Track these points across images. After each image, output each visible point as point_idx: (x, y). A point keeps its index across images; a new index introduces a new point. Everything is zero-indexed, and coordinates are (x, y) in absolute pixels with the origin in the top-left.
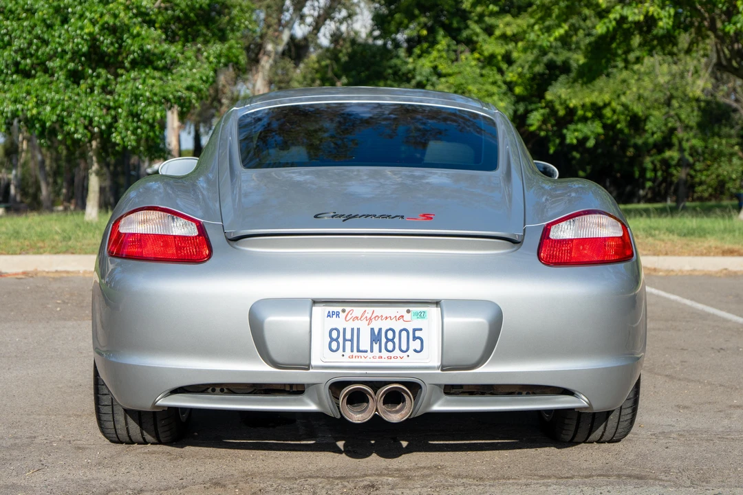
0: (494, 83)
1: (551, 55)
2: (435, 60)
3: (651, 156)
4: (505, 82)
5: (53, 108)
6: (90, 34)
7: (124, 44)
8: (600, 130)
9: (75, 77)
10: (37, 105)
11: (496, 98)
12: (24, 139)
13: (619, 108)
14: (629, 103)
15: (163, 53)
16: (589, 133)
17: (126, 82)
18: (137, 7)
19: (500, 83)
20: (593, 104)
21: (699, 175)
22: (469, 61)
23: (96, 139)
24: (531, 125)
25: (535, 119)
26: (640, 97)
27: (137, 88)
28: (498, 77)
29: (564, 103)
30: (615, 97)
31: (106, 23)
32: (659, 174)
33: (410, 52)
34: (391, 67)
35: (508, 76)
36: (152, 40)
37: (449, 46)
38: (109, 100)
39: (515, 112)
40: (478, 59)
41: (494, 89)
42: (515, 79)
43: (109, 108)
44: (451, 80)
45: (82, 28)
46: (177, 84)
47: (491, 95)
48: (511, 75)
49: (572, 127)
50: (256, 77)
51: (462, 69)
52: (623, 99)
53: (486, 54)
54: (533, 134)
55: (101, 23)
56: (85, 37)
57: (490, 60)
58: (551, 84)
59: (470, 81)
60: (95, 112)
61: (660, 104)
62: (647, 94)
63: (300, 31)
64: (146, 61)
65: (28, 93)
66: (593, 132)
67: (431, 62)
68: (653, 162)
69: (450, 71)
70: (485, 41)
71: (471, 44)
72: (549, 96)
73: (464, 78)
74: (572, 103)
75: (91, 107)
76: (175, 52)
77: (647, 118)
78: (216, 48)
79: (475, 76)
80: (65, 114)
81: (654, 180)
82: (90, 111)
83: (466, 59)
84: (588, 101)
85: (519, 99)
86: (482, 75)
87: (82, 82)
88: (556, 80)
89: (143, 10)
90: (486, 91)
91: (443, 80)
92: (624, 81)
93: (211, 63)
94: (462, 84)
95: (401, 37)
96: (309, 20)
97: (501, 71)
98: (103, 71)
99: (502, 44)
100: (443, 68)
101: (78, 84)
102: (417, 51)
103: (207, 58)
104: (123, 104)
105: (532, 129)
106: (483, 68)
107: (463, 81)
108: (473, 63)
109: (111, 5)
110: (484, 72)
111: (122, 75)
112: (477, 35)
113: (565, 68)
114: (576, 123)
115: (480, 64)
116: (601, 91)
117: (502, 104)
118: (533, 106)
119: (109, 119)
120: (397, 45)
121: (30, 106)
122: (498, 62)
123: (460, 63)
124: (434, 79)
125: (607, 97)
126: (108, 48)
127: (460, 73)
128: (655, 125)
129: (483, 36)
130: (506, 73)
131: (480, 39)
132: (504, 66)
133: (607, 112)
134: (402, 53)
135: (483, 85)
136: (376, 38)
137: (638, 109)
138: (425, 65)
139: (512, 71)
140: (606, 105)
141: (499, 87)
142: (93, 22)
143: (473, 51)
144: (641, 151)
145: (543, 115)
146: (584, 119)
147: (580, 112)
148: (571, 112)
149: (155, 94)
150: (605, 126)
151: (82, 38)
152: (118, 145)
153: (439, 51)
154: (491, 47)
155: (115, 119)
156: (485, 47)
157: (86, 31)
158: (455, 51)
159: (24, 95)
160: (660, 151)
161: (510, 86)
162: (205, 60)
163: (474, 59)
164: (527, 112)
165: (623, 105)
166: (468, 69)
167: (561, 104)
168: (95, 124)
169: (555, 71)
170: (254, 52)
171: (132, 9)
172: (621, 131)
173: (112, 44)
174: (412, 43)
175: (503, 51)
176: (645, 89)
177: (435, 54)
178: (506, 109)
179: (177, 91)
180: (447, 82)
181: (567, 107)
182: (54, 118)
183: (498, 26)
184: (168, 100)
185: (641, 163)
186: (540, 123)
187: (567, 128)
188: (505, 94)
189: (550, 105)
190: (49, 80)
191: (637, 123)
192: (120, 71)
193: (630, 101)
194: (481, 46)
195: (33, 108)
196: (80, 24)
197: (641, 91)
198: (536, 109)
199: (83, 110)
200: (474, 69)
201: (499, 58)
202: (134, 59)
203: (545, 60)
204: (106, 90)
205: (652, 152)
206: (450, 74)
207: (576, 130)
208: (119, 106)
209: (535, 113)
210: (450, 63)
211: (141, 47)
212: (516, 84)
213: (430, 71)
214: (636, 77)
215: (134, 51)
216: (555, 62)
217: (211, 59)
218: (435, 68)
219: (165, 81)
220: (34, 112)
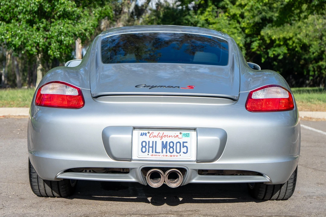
0: (235, 28)
2: (207, 16)
3: (312, 64)
4: (241, 28)
5: (20, 38)
6: (39, 2)
7: (55, 7)
8: (286, 51)
9: (31, 23)
10: (12, 36)
11: (236, 35)
12: (9, 54)
13: (296, 41)
14: (301, 38)
15: (74, 12)
16: (281, 52)
17: (56, 25)
19: (238, 28)
20: (284, 38)
22: (223, 17)
23: (40, 53)
24: (253, 48)
25: (255, 45)
26: (307, 35)
27: (61, 28)
28: (238, 25)
30: (294, 35)
32: (316, 73)
33: (196, 13)
34: (185, 19)
35: (242, 24)
36: (70, 6)
37: (213, 9)
38: (47, 35)
39: (245, 42)
40: (228, 16)
41: (235, 31)
42: (245, 26)
43: (47, 38)
44: (215, 26)
46: (80, 28)
47: (234, 34)
48: (243, 24)
49: (272, 49)
51: (220, 21)
52: (299, 36)
53: (232, 14)
54: (254, 53)
56: (36, 3)
57: (233, 17)
58: (263, 28)
59: (223, 27)
60: (42, 41)
61: (317, 38)
62: (310, 34)
63: (140, 2)
64: (66, 15)
65: (7, 30)
66: (282, 52)
67: (205, 17)
68: (313, 67)
69: (214, 21)
70: (231, 7)
71: (225, 9)
72: (262, 33)
73: (221, 25)
74: (273, 38)
75: (39, 38)
76: (79, 11)
77: (310, 45)
78: (100, 9)
79: (226, 24)
80: (25, 41)
81: (313, 76)
82: (38, 40)
83: (222, 16)
84: (281, 36)
85: (247, 36)
86: (229, 24)
87: (34, 25)
88: (265, 26)
90: (232, 32)
91: (211, 26)
92: (299, 27)
93: (96, 16)
94: (220, 28)
95: (190, 6)
97: (239, 22)
98: (44, 20)
99: (239, 9)
100: (211, 20)
101: (32, 27)
102: (199, 12)
103: (94, 14)
104: (54, 36)
105: (253, 50)
106: (230, 20)
107: (221, 27)
108: (225, 18)
110: (230, 22)
111: (53, 22)
112: (227, 4)
113: (270, 20)
114: (275, 47)
115: (229, 19)
116: (288, 32)
117: (239, 38)
118: (254, 39)
119: (47, 44)
120: (188, 9)
121: (8, 37)
122: (237, 17)
123: (219, 18)
124: (206, 25)
125: (291, 35)
126: (47, 9)
127: (219, 23)
128: (314, 49)
129: (230, 5)
130: (241, 23)
132: (240, 20)
133: (290, 43)
134: (191, 12)
135: (230, 29)
136: (178, 6)
137: (306, 41)
138: (202, 18)
139: (244, 22)
140: (290, 39)
141: (238, 30)
143: (225, 12)
144: (308, 61)
145: (259, 43)
146: (279, 46)
147: (277, 42)
148: (273, 41)
149: (69, 32)
150: (288, 50)
151: (35, 4)
152: (51, 56)
153: (209, 11)
154: (234, 10)
155: (50, 44)
156: (231, 10)
157: (37, 0)
158: (217, 12)
159: (5, 31)
160: (317, 62)
161: (243, 29)
162: (93, 15)
163: (226, 16)
164: (252, 42)
165: (298, 39)
166: (223, 21)
167: (268, 37)
168: (40, 46)
169: (265, 22)
170: (118, 12)
172: (297, 51)
173: (49, 7)
174: (196, 8)
175: (240, 13)
176: (309, 31)
177: (207, 13)
178: (241, 40)
179: (80, 30)
180: (213, 27)
181: (271, 39)
182: (20, 43)
183: (237, 0)
184: (75, 35)
185: (308, 67)
186: (257, 48)
187: (270, 49)
188: (240, 33)
189: (262, 39)
191: (305, 48)
192: (53, 20)
193: (302, 37)
194: (229, 10)
195: (9, 38)
197: (308, 32)
198: (256, 41)
199: (34, 39)
200: (226, 21)
201: (238, 15)
202: (60, 15)
203: (260, 16)
204: (46, 29)
205: (313, 62)
206: (214, 23)
207: (274, 51)
208: (52, 37)
209: (255, 43)
210: (214, 17)
211: (64, 9)
212: (246, 28)
213: (204, 22)
214: (305, 25)
215: (60, 11)
216: (266, 17)
217: (96, 14)
218: (207, 20)
219: (74, 25)
220: (10, 40)
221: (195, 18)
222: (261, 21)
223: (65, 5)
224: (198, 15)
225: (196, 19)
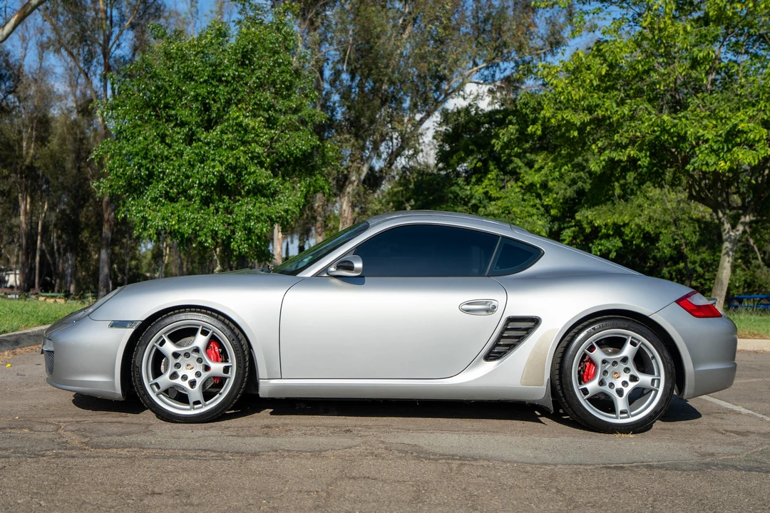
0: (534, 206)
1: (580, 184)
2: (486, 187)
3: (667, 267)
4: (543, 205)
5: (190, 224)
6: (218, 172)
7: (243, 178)
8: (620, 244)
9: (206, 202)
10: (179, 221)
11: (535, 218)
12: (167, 246)
13: (635, 227)
14: (641, 223)
15: (269, 184)
16: (611, 247)
17: (241, 205)
18: (252, 153)
19: (538, 206)
20: (614, 224)
21: (708, 282)
22: (513, 188)
23: (219, 247)
24: (564, 240)
25: (567, 235)
26: (650, 219)
27: (249, 210)
28: (538, 201)
29: (590, 223)
30: (632, 218)
31: (231, 163)
33: (467, 181)
34: (452, 193)
35: (545, 201)
36: (263, 176)
37: (497, 175)
38: (229, 218)
39: (551, 229)
40: (521, 187)
41: (535, 211)
42: (550, 203)
43: (229, 224)
44: (499, 203)
45: (214, 167)
46: (279, 208)
47: (531, 216)
48: (547, 200)
49: (597, 242)
50: (342, 200)
51: (508, 195)
52: (636, 220)
53: (527, 183)
55: (226, 164)
56: (215, 173)
57: (530, 188)
58: (578, 209)
59: (514, 205)
60: (220, 228)
61: (668, 224)
62: (656, 216)
63: (378, 164)
64: (257, 190)
65: (172, 213)
66: (614, 246)
67: (483, 188)
68: (669, 272)
69: (498, 195)
70: (526, 172)
71: (515, 175)
72: (578, 217)
73: (510, 201)
74: (597, 223)
75: (216, 223)
76: (277, 184)
77: (658, 236)
78: (308, 180)
79: (518, 200)
80: (198, 228)
82: (216, 227)
83: (511, 187)
84: (610, 221)
85: (554, 219)
86: (524, 200)
87: (211, 205)
89: (255, 154)
90: (528, 212)
91: (493, 203)
92: (640, 206)
93: (302, 191)
94: (508, 207)
95: (461, 168)
96: (384, 156)
97: (539, 196)
98: (226, 198)
100: (493, 193)
101: (209, 207)
102: (474, 180)
103: (300, 188)
104: (239, 221)
105: (565, 243)
106: (524, 194)
107: (509, 205)
108: (517, 190)
109: (234, 152)
110: (525, 197)
111: (239, 200)
112: (520, 168)
114: (601, 239)
115: (523, 191)
116: (621, 214)
117: (540, 223)
118: (565, 225)
119: (229, 233)
120: (458, 175)
121: (173, 223)
122: (537, 189)
123: (506, 190)
124: (485, 202)
125: (626, 219)
126: (230, 181)
127: (506, 197)
128: (665, 243)
129: (524, 169)
130: (544, 198)
131: (522, 171)
132: (542, 193)
133: (627, 231)
134: (460, 181)
135: (525, 207)
136: (440, 170)
137: (649, 228)
138: (479, 191)
139: (549, 197)
140: (625, 225)
141: (538, 209)
142: (221, 163)
143: (517, 180)
145: (574, 232)
146: (607, 236)
147: (604, 231)
148: (596, 230)
149: (262, 214)
150: (624, 242)
151: (213, 174)
152: (236, 251)
153: (489, 179)
154: (534, 178)
155: (233, 232)
156: (526, 177)
157: (217, 169)
158: (502, 180)
159: (170, 214)
160: (674, 264)
161: (547, 208)
162: (298, 189)
163: (518, 187)
164: (561, 230)
165: (638, 225)
166: (513, 194)
167: (588, 223)
168: (219, 236)
169: (582, 198)
170: (342, 182)
171: (248, 154)
172: (637, 245)
173: (233, 178)
174: (469, 173)
175: (541, 181)
176: (655, 212)
177: (486, 182)
178: (544, 227)
179: (278, 213)
180: (496, 204)
181: (593, 226)
182: (190, 231)
183: (537, 161)
184: (271, 220)
186: (571, 239)
187: (593, 243)
188: (542, 215)
189: (579, 224)
190: (187, 203)
192: (238, 197)
193: (643, 222)
194: (523, 177)
195: (175, 224)
196: (212, 164)
197: (652, 214)
198: (568, 228)
199: (211, 225)
200: (518, 194)
201: (538, 185)
202: (248, 190)
203: (575, 187)
204: (228, 211)
205: (669, 264)
206: (498, 199)
207: (599, 244)
208: (236, 223)
209: (567, 230)
210: (498, 189)
211: (255, 182)
212: (552, 208)
213: (482, 196)
214: (649, 202)
215: (250, 184)
216: (583, 189)
217: (302, 189)
218: (486, 193)
219: (269, 205)
220: (176, 227)
221: (466, 190)
222: (575, 196)
223: (257, 176)
224: (471, 185)
225: (468, 192)
